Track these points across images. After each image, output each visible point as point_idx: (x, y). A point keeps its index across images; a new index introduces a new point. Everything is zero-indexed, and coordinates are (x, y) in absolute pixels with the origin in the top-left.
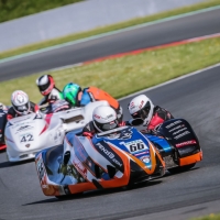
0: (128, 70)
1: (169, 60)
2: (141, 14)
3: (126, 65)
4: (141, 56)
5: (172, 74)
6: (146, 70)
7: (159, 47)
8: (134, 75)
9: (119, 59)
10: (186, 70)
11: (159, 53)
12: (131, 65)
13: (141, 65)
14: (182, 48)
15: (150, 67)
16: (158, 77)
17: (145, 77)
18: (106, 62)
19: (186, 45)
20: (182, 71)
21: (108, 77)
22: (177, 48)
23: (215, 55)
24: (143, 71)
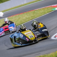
0: (20, 18)
1: (30, 15)
2: (22, 4)
3: (19, 17)
4: (23, 14)
5: (31, 19)
6: (24, 18)
7: (27, 12)
8: (21, 20)
9: (17, 16)
10: (35, 17)
11: (27, 13)
12: (20, 17)
13: (23, 17)
14: (33, 12)
15: (25, 17)
16: (27, 20)
17: (24, 20)
18: (14, 17)
19: (34, 11)
20: (33, 18)
21: (14, 20)
22: (32, 12)
23: (42, 13)
24: (23, 18)
